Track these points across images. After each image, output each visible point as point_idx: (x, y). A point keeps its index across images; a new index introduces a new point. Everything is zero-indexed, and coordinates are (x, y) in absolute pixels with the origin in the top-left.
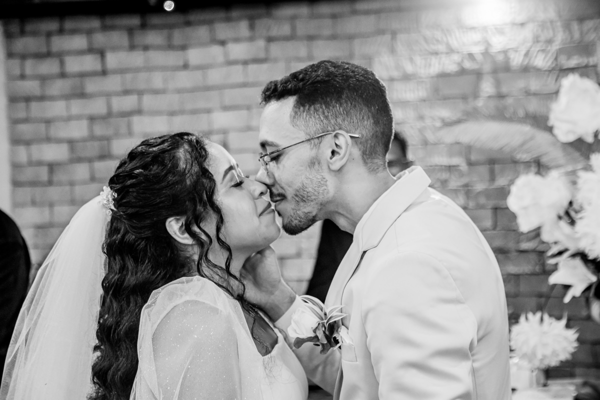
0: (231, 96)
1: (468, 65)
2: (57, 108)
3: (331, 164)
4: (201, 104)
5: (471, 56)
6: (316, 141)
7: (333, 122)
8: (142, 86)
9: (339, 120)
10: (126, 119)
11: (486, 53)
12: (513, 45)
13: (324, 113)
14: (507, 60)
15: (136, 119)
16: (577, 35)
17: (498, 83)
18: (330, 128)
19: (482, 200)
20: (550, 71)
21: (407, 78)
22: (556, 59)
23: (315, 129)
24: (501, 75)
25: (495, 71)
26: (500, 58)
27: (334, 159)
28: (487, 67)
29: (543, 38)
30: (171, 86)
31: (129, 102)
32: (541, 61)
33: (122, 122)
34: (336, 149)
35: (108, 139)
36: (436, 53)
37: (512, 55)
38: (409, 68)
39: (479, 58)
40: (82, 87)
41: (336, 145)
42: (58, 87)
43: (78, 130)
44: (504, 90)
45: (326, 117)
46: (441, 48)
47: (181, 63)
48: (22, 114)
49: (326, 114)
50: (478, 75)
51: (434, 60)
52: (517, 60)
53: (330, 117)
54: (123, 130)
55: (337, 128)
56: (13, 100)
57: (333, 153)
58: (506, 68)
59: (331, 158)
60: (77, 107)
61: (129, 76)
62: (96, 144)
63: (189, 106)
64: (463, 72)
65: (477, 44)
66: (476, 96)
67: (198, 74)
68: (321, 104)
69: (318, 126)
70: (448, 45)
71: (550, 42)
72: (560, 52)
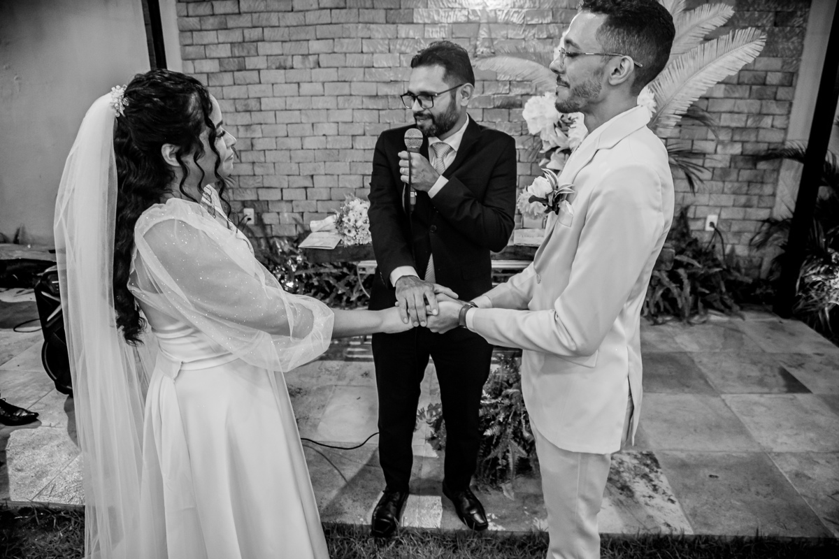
0: (321, 31)
1: (472, 17)
2: (210, 37)
3: (611, 79)
4: (303, 36)
5: (474, 11)
6: (608, 57)
7: (627, 47)
8: (264, 23)
9: (632, 48)
10: (255, 44)
11: (483, 10)
12: (499, 7)
13: (623, 38)
14: (496, 17)
15: (259, 44)
16: (537, 5)
17: (490, 31)
18: (622, 52)
19: (477, 104)
20: (522, 25)
21: (434, 24)
22: (524, 18)
23: (611, 47)
24: (491, 25)
25: (488, 23)
26: (492, 14)
27: (614, 76)
28: (484, 21)
29: (517, 4)
30: (282, 24)
31: (256, 33)
32: (515, 19)
33: (252, 46)
34: (619, 68)
35: (244, 57)
36: (452, 8)
37: (499, 13)
38: (436, 18)
39: (479, 13)
40: (226, 24)
41: (621, 65)
42: (210, 22)
43: (224, 51)
44: (493, 36)
45: (624, 42)
46: (456, 5)
47: (290, 9)
48: (189, 42)
49: (625, 39)
50: (479, 24)
51: (451, 13)
52: (501, 17)
53: (626, 43)
54: (253, 52)
55: (627, 53)
56: (182, 31)
57: (616, 70)
58: (496, 22)
59: (613, 74)
60: (223, 36)
61: (255, 16)
62: (236, 60)
63: (294, 38)
64: (469, 22)
65: (478, 4)
66: (477, 39)
67: (300, 15)
68: (624, 30)
69: (615, 46)
70: (461, 5)
71: (522, 7)
72: (527, 14)
